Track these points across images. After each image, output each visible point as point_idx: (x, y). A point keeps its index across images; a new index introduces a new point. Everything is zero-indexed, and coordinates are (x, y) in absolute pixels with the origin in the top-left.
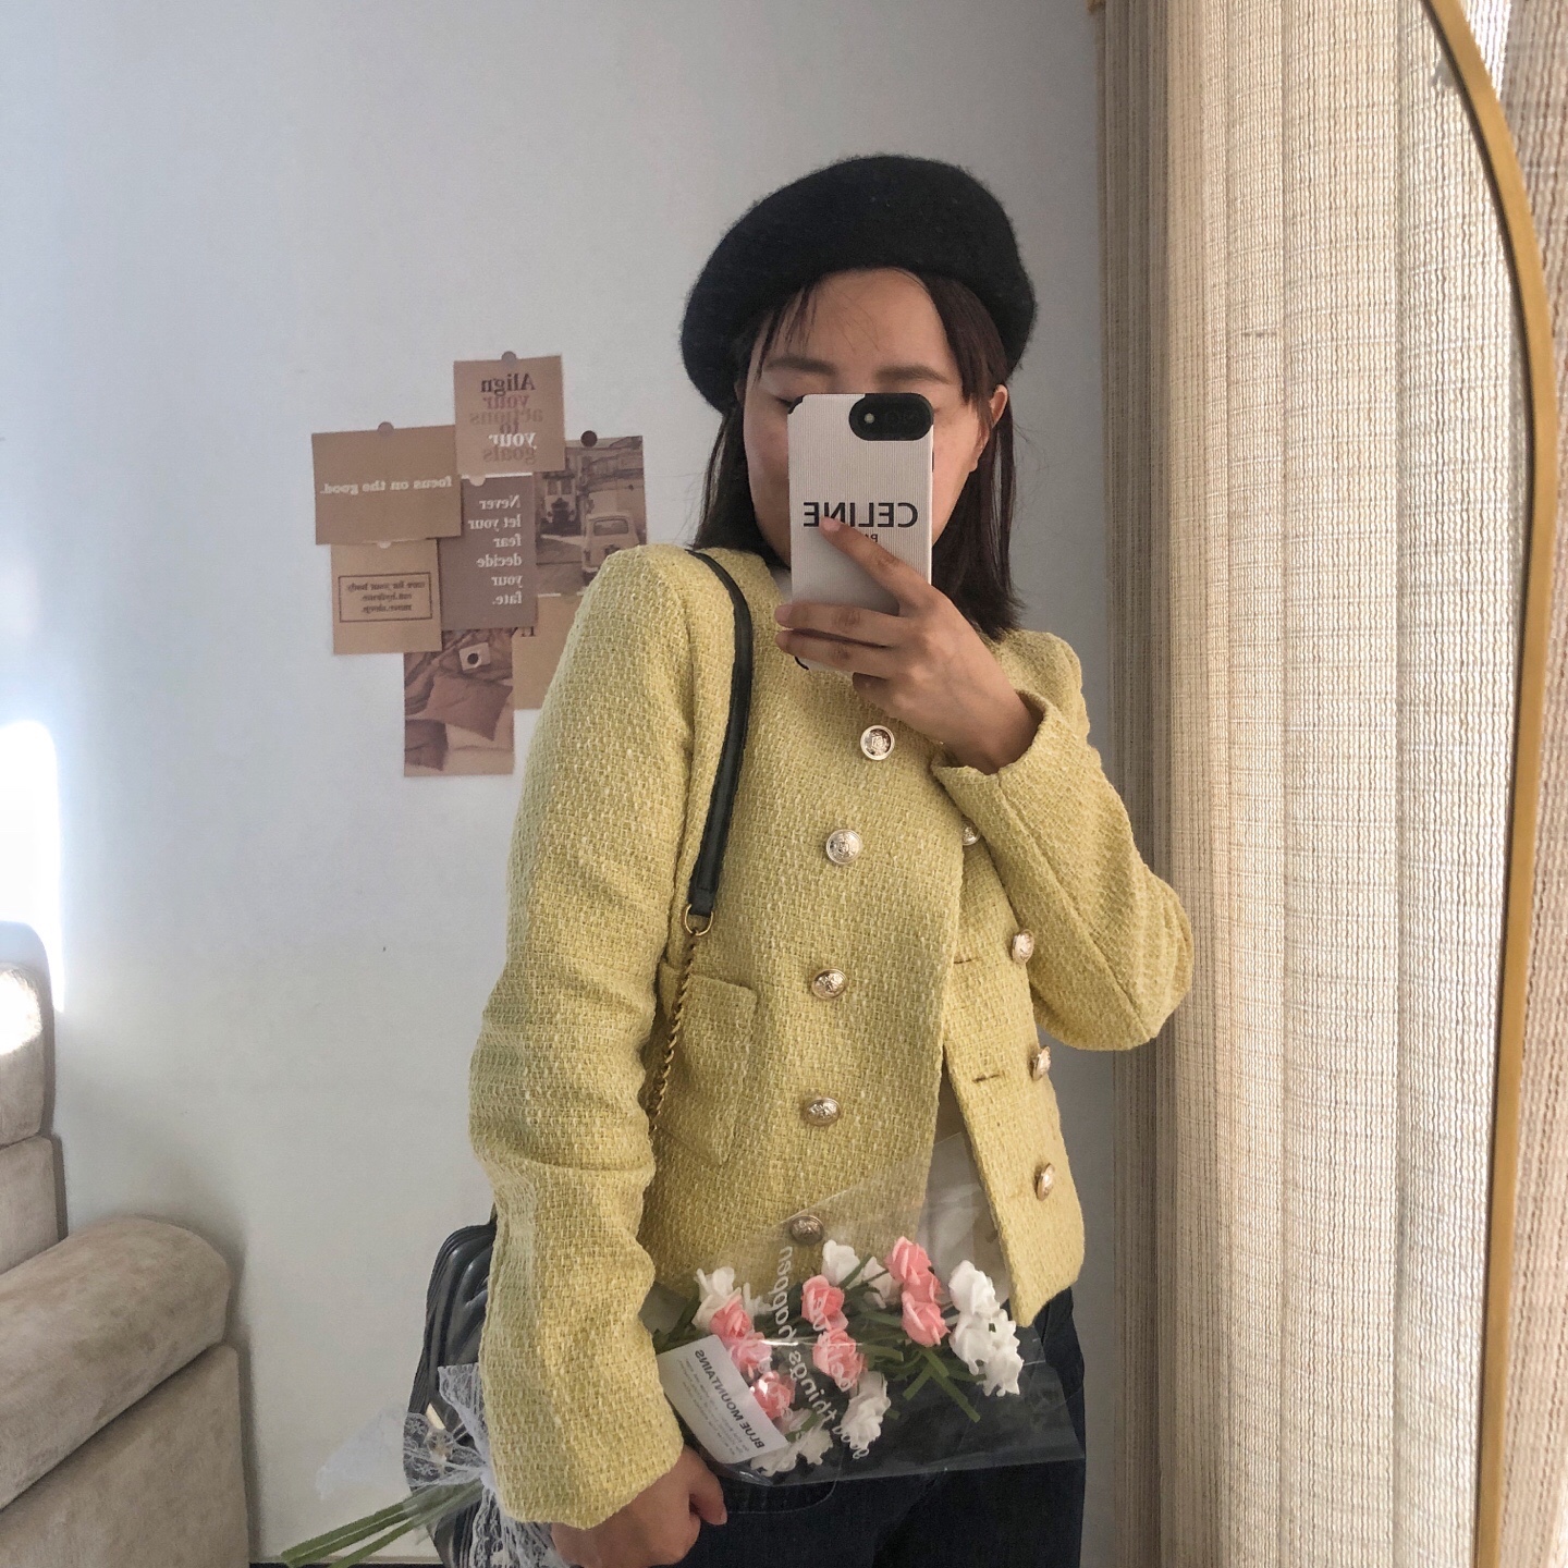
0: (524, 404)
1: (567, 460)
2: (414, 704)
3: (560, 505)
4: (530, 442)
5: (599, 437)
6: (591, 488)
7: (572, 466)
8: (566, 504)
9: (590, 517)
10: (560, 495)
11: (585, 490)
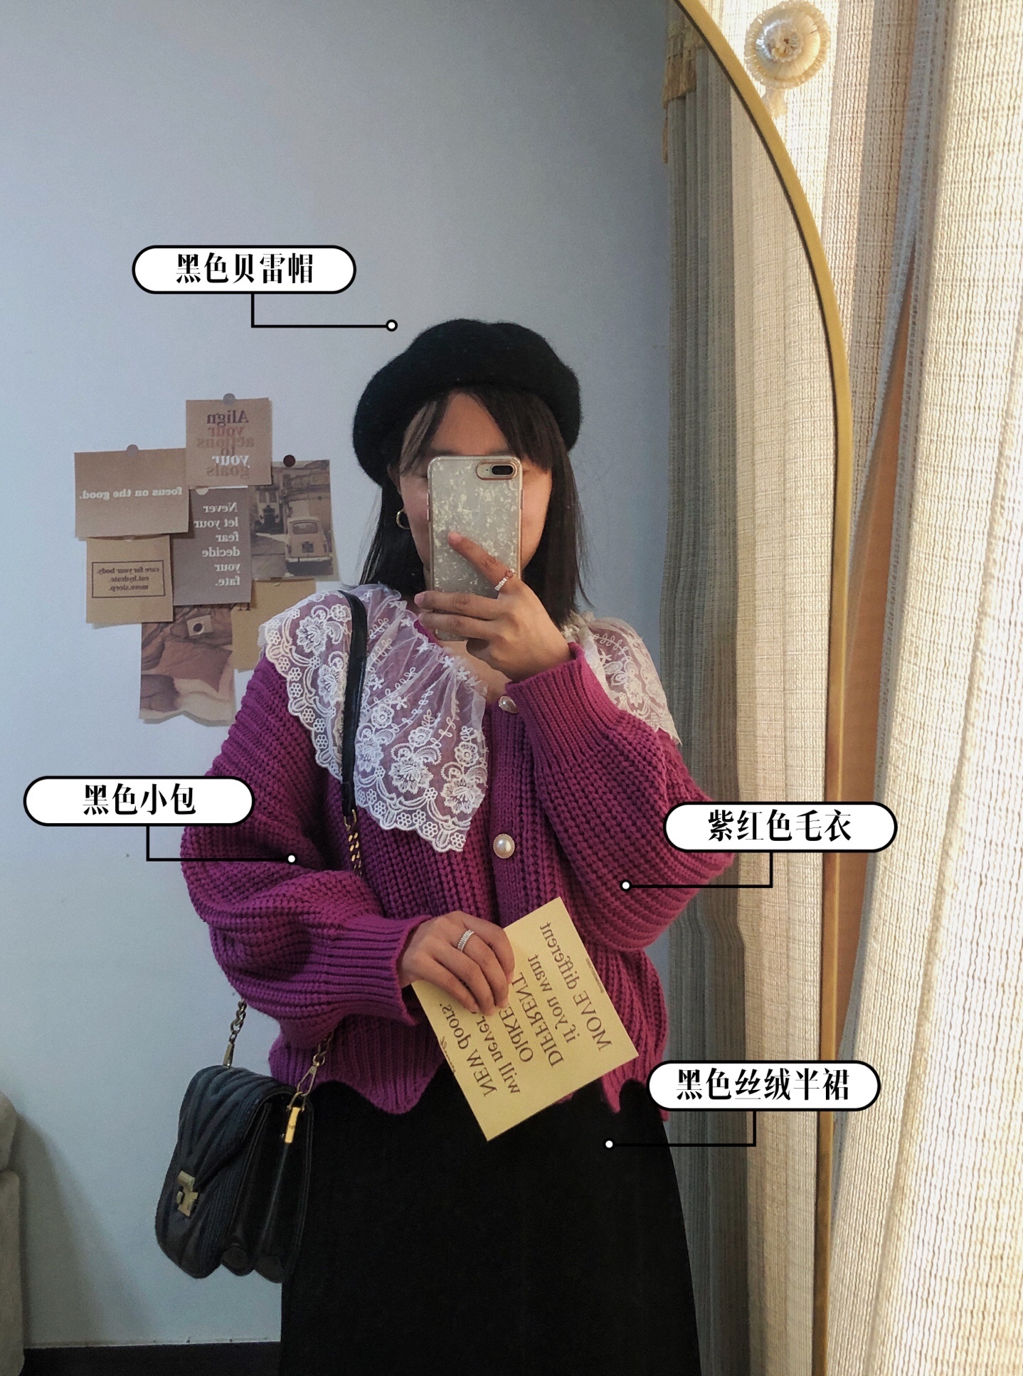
0: (240, 433)
1: (272, 476)
2: (149, 661)
3: (268, 510)
4: (245, 462)
5: (297, 459)
6: (290, 498)
7: (275, 481)
8: (273, 510)
9: (290, 520)
10: (268, 504)
11: (286, 500)
